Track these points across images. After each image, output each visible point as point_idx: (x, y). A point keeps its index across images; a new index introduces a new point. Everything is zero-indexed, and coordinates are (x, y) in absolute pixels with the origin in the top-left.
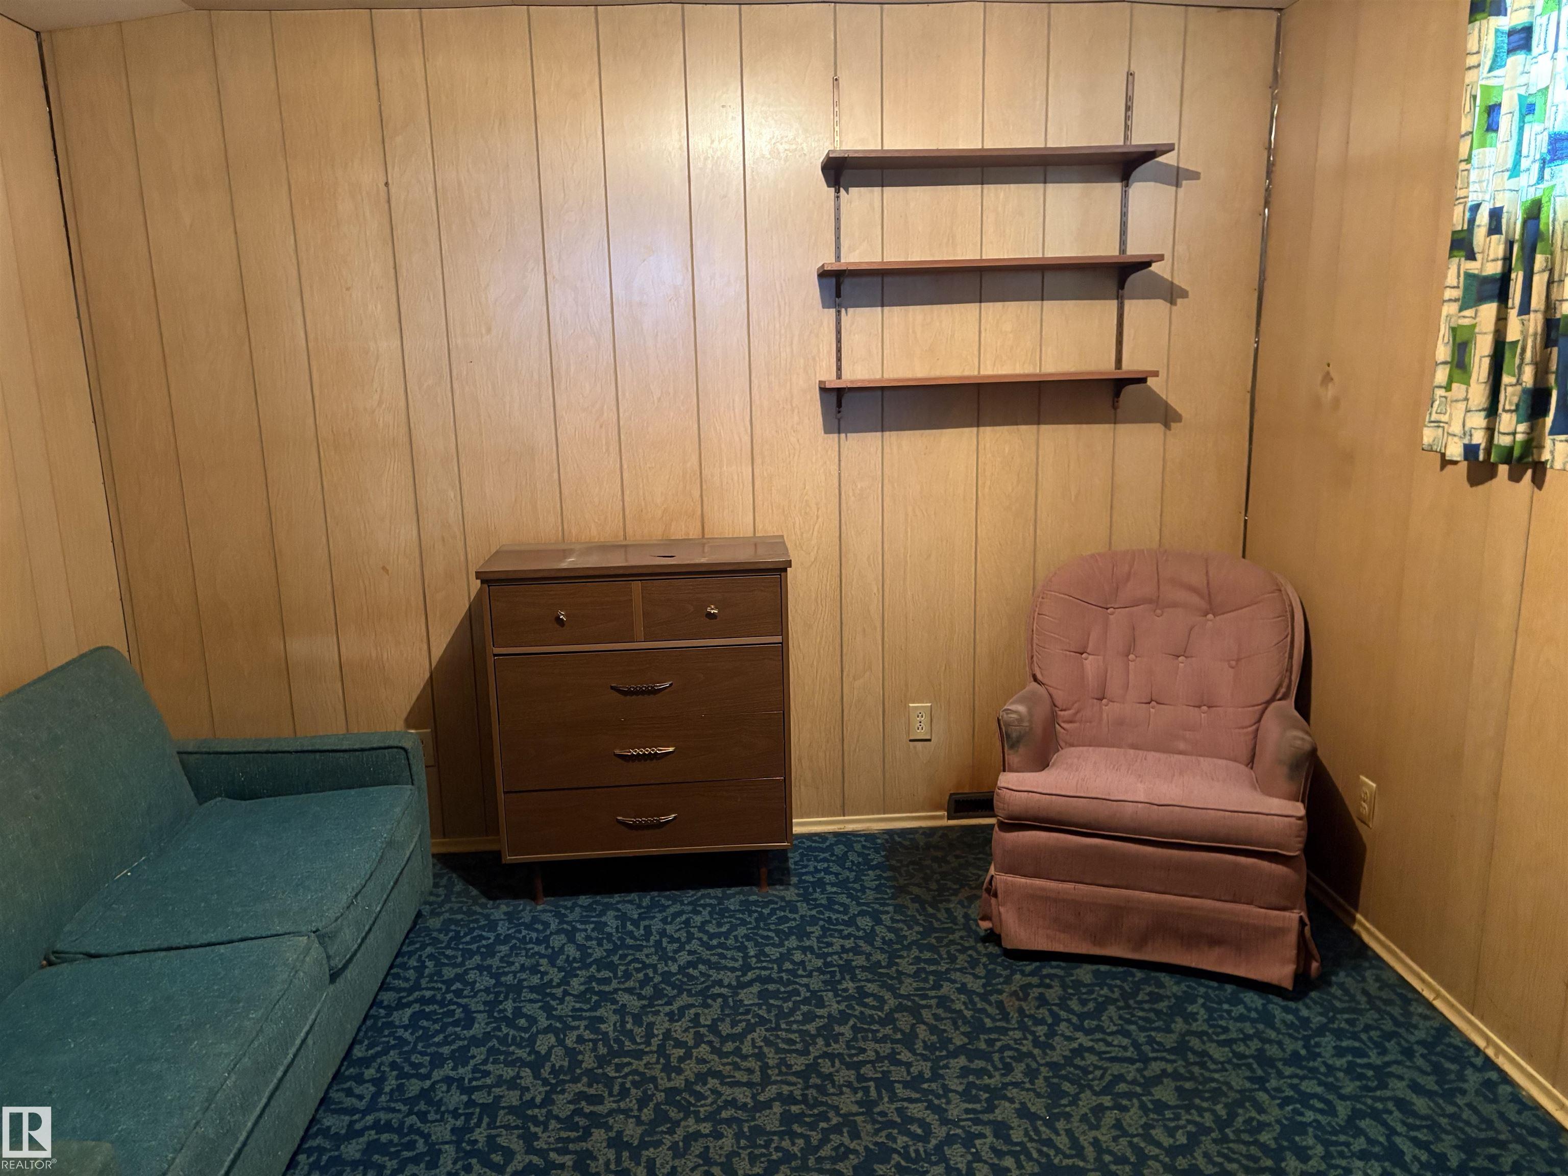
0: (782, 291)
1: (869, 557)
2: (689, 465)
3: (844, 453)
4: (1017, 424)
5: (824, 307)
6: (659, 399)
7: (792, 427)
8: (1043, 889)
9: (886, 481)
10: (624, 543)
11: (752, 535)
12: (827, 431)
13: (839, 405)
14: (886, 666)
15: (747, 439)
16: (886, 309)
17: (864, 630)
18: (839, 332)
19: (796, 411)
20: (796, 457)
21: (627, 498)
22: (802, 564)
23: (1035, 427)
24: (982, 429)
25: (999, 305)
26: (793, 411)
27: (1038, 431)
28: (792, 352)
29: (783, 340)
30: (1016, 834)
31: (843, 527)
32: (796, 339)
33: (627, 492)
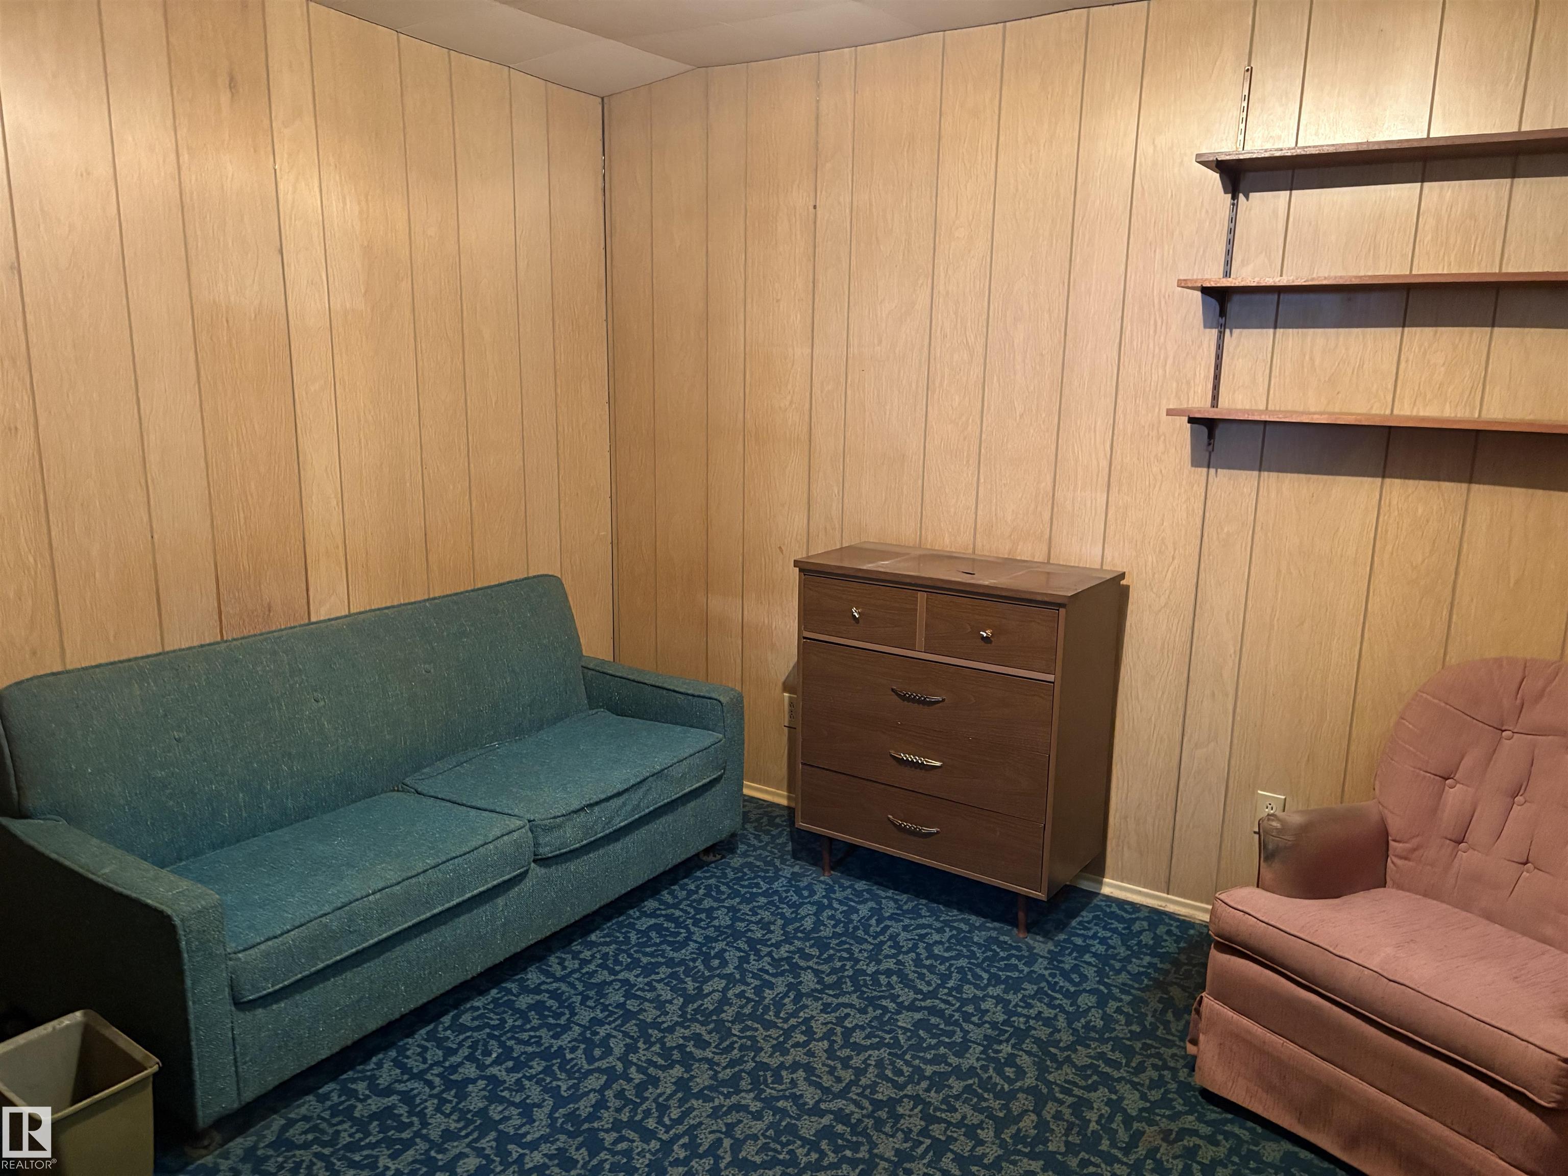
0: (1160, 309)
1: (1228, 613)
2: (1043, 484)
3: (1212, 490)
4: (1439, 480)
5: (1205, 327)
6: (1021, 416)
7: (1156, 455)
8: (1249, 1032)
9: (1258, 529)
10: (972, 557)
11: (1098, 567)
12: (1195, 463)
13: (1211, 436)
14: (1235, 741)
15: (1104, 464)
16: (1280, 331)
17: (1213, 694)
18: (1219, 357)
19: (1162, 438)
20: (1157, 488)
21: (980, 512)
22: (1150, 606)
23: (1464, 486)
24: (1388, 481)
25: (1429, 331)
26: (1159, 438)
27: (1469, 490)
28: (1165, 375)
29: (1155, 361)
30: (1228, 957)
31: (1202, 575)
32: (1170, 361)
33: (980, 506)
